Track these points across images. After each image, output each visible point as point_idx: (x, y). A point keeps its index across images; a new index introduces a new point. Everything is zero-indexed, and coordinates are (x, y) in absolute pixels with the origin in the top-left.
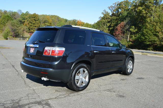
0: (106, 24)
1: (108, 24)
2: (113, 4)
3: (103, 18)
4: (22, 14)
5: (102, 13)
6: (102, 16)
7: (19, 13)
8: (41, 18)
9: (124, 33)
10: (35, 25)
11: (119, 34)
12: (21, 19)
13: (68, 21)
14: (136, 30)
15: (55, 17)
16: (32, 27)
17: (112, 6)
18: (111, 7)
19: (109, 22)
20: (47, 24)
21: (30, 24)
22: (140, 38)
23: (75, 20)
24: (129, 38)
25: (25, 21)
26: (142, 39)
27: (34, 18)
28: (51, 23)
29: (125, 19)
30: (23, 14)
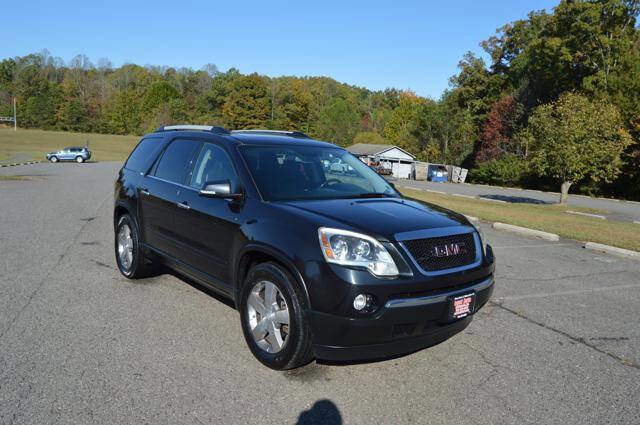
0: (472, 103)
1: (478, 103)
2: (498, 31)
3: (461, 81)
4: (216, 78)
5: (461, 64)
6: (458, 72)
7: (210, 73)
8: (273, 90)
10: (252, 113)
11: (494, 138)
12: (211, 93)
13: (370, 96)
15: (323, 83)
16: (244, 119)
17: (495, 37)
18: (490, 40)
19: (482, 94)
20: (292, 107)
21: (239, 109)
23: (393, 90)
25: (226, 99)
27: (249, 92)
28: (306, 105)
30: (222, 78)
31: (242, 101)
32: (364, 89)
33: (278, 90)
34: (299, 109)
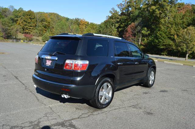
0: (115, 25)
1: (117, 25)
2: (123, 2)
3: (111, 18)
4: (14, 11)
5: (110, 12)
6: (110, 15)
7: (11, 9)
8: (38, 17)
9: (134, 35)
10: (30, 24)
11: (129, 37)
12: (13, 17)
13: (69, 20)
14: (149, 32)
15: (55, 15)
16: (27, 27)
17: (122, 3)
18: (120, 4)
19: (118, 22)
20: (45, 23)
21: (25, 23)
22: (153, 41)
23: (78, 18)
24: (140, 41)
25: (19, 19)
26: (155, 42)
27: (28, 17)
28: (49, 23)
29: (137, 20)
30: (16, 11)
31: (26, 20)
32: (67, 18)
33: (39, 17)
34: (47, 24)
